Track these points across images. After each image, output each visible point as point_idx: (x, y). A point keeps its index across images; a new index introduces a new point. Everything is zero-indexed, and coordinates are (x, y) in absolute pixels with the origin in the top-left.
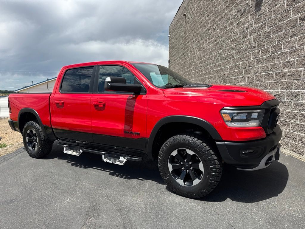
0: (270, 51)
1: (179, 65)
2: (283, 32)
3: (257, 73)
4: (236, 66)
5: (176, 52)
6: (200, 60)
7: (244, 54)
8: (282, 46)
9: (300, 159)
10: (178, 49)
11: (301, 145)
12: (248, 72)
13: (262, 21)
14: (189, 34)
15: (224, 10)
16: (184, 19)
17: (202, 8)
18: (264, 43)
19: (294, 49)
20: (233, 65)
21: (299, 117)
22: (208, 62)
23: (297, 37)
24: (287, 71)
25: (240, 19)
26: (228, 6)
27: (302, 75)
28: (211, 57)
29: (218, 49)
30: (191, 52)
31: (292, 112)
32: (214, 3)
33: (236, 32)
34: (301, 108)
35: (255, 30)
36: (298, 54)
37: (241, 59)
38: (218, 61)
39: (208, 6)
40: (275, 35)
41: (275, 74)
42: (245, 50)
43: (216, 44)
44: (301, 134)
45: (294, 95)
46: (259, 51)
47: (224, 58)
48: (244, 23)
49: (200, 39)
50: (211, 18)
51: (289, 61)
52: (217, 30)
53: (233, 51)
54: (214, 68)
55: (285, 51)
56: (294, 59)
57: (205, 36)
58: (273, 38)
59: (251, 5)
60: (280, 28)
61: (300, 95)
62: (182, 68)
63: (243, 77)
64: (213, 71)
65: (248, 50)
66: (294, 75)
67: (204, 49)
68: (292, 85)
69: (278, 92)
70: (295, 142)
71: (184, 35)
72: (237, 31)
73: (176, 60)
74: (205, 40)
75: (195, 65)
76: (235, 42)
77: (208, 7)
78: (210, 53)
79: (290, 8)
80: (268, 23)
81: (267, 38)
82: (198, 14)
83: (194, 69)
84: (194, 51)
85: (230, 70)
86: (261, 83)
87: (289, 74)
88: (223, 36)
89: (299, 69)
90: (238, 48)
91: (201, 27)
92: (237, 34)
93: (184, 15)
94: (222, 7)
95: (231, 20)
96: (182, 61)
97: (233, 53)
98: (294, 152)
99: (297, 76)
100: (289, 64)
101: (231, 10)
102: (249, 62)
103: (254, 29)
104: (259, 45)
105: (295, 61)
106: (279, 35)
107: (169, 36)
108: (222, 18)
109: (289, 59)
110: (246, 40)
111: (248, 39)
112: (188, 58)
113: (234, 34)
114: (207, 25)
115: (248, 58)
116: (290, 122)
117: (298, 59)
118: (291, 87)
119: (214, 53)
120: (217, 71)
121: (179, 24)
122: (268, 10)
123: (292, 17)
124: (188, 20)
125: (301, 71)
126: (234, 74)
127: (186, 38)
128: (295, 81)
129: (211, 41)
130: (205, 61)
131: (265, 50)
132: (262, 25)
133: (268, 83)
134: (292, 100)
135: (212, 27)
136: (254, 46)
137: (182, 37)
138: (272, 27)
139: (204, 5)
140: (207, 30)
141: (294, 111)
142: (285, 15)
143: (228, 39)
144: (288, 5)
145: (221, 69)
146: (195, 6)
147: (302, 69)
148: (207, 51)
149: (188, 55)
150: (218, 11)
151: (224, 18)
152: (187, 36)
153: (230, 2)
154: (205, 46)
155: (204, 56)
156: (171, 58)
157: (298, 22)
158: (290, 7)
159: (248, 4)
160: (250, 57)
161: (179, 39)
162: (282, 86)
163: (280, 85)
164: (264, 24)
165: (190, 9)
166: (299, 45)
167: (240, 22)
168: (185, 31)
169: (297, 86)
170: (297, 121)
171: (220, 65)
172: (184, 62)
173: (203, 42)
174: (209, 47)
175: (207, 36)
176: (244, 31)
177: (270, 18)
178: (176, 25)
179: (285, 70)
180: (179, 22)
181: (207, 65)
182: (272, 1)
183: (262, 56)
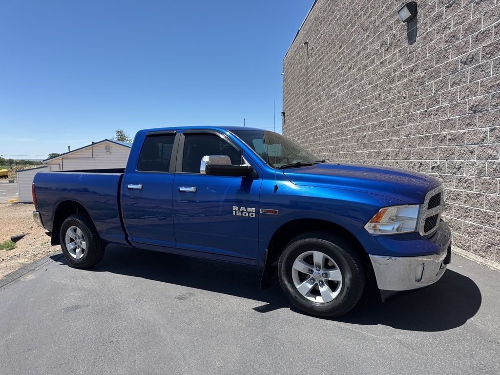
0: (424, 104)
1: (298, 119)
2: (441, 78)
3: (409, 134)
5: (293, 100)
6: (330, 113)
7: (391, 106)
8: (440, 98)
9: (466, 257)
10: (297, 94)
11: (467, 237)
12: (397, 133)
13: (414, 61)
14: (313, 72)
15: (362, 41)
16: (306, 50)
17: (331, 35)
18: (417, 93)
19: (454, 102)
20: (376, 123)
21: (463, 198)
22: (340, 116)
23: (459, 87)
24: (447, 134)
25: (385, 56)
26: (368, 36)
27: (466, 139)
28: (345, 109)
29: (355, 98)
30: (317, 100)
33: (380, 75)
34: (465, 185)
35: (405, 74)
36: (460, 110)
37: (387, 114)
38: (355, 115)
39: (341, 32)
40: (431, 82)
41: (432, 137)
42: (393, 101)
43: (353, 90)
44: (467, 222)
45: (457, 167)
46: (411, 104)
47: (364, 112)
48: (390, 62)
49: (329, 81)
50: (345, 50)
51: (449, 119)
52: (354, 69)
53: (376, 102)
54: (350, 126)
55: (444, 105)
56: (455, 117)
57: (337, 77)
58: (428, 86)
59: (399, 37)
60: (438, 72)
61: (463, 166)
62: (303, 124)
63: (390, 140)
64: (349, 130)
65: (396, 101)
66: (455, 139)
67: (335, 96)
68: (453, 153)
69: (436, 163)
70: (458, 233)
71: (306, 73)
72: (381, 73)
74: (337, 84)
75: (322, 120)
76: (379, 89)
77: (340, 34)
78: (344, 104)
79: (448, 46)
80: (422, 65)
81: (421, 85)
82: (326, 44)
83: (320, 127)
84: (320, 99)
85: (373, 130)
86: (414, 150)
87: (449, 137)
88: (362, 79)
89: (462, 131)
90: (383, 98)
91: (330, 63)
92: (382, 77)
93: (306, 43)
94: (359, 36)
95: (373, 56)
96: (303, 113)
97: (377, 105)
98: (459, 247)
99: (459, 141)
100: (450, 124)
101: (373, 42)
102: (398, 118)
103: (403, 71)
104: (411, 94)
105: (457, 120)
106: (435, 83)
107: (283, 74)
108: (359, 53)
109: (450, 116)
110: (393, 86)
111: (396, 85)
112: (312, 109)
113: (377, 78)
114: (340, 61)
115: (397, 114)
116: (452, 204)
117: (460, 116)
118: (453, 155)
119: (350, 103)
120: (355, 131)
121: (297, 57)
122: (421, 46)
123: (452, 58)
124: (311, 52)
125: (464, 133)
126: (378, 136)
127: (308, 78)
128: (458, 148)
129: (345, 85)
130: (337, 115)
131: (419, 103)
132: (413, 67)
133: (423, 149)
134: (454, 174)
135: (346, 65)
136: (404, 95)
137: (302, 76)
138: (427, 70)
139: (334, 31)
140: (339, 69)
141: (456, 190)
143: (369, 84)
144: (447, 42)
145: (360, 128)
146: (321, 31)
147: (465, 130)
148: (340, 100)
149: (312, 104)
150: (354, 41)
151: (364, 53)
152: (311, 76)
154: (336, 92)
155: (336, 107)
156: (285, 109)
157: (459, 66)
159: (394, 35)
160: (399, 111)
161: (298, 80)
162: (441, 154)
163: (439, 152)
164: (417, 66)
165: (314, 36)
166: (461, 98)
167: (386, 60)
168: (307, 68)
169: (460, 155)
170: (461, 203)
171: (358, 122)
172: (307, 116)
173: (334, 86)
174: (342, 94)
175: (340, 77)
176: (390, 74)
177: (424, 58)
178: (293, 57)
179: (445, 131)
180: (297, 54)
181: (340, 121)
182: (427, 34)
183: (415, 110)
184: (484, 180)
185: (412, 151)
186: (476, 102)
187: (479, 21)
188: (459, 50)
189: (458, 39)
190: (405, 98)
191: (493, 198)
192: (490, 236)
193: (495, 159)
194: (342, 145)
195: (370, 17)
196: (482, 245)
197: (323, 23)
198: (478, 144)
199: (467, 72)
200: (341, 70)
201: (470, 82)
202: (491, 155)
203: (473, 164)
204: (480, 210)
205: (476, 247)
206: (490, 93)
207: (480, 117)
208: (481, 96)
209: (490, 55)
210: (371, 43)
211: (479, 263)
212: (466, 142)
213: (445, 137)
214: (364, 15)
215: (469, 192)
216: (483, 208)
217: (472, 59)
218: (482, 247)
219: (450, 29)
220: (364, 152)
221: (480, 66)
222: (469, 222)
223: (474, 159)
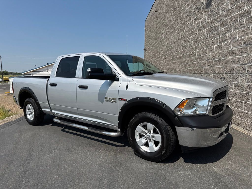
0: (218, 42)
1: (152, 52)
2: (228, 26)
3: (208, 59)
4: (193, 53)
5: (150, 42)
6: (168, 48)
7: (199, 43)
8: (227, 37)
9: (239, 130)
10: (152, 39)
11: (239, 118)
12: (202, 58)
13: (213, 17)
14: (160, 27)
15: (185, 7)
16: (156, 15)
17: (169, 6)
18: (214, 35)
19: (235, 40)
20: (191, 53)
21: (238, 96)
22: (173, 50)
23: (238, 30)
25: (197, 15)
26: (188, 4)
27: (241, 61)
28: (175, 46)
29: (181, 40)
30: (161, 42)
31: (233, 92)
32: (178, 2)
33: (194, 26)
34: (240, 88)
36: (238, 44)
37: (197, 48)
38: (180, 49)
39: (174, 4)
40: (222, 29)
41: (221, 60)
42: (201, 41)
43: (179, 35)
44: (240, 110)
45: (235, 78)
46: (210, 42)
47: (185, 47)
48: (200, 19)
49: (167, 31)
50: (176, 14)
51: (231, 50)
52: (180, 24)
53: (191, 42)
54: (178, 55)
55: (229, 42)
56: (235, 49)
57: (171, 28)
58: (220, 31)
59: (205, 4)
60: (226, 22)
61: (239, 77)
63: (198, 63)
64: (177, 58)
65: (202, 40)
66: (235, 61)
67: (170, 39)
68: (233, 70)
69: (223, 75)
70: (235, 116)
71: (156, 28)
73: (149, 48)
74: (171, 32)
75: (164, 53)
76: (193, 34)
77: (174, 5)
78: (175, 43)
79: (233, 7)
80: (217, 19)
81: (216, 31)
82: (166, 11)
83: (163, 56)
84: (163, 41)
85: (189, 57)
86: (211, 68)
87: (231, 60)
88: (184, 29)
89: (239, 57)
90: (195, 39)
91: (168, 21)
92: (195, 27)
93: (156, 11)
94: (184, 5)
95: (190, 15)
96: (154, 49)
97: (192, 43)
98: (234, 124)
99: (237, 62)
100: (232, 53)
101: (191, 7)
102: (203, 50)
103: (207, 23)
104: (210, 37)
105: (236, 50)
106: (225, 29)
107: (145, 28)
108: (184, 14)
109: (232, 48)
110: (201, 32)
111: (203, 32)
112: (159, 47)
113: (192, 28)
114: (173, 20)
115: (202, 48)
116: (232, 99)
117: (238, 48)
118: (233, 71)
119: (178, 43)
120: (180, 58)
121: (152, 19)
122: (217, 8)
123: (235, 14)
124: (159, 16)
125: (240, 58)
126: (192, 60)
127: (157, 30)
128: (236, 66)
129: (175, 33)
130: (171, 49)
131: (215, 41)
132: (212, 20)
133: (216, 68)
134: (233, 81)
135: (176, 22)
136: (207, 37)
137: (154, 29)
138: (220, 21)
139: (171, 3)
140: (173, 24)
141: (234, 91)
142: (229, 12)
144: (232, 4)
145: (183, 56)
146: (164, 4)
147: (241, 56)
148: (173, 41)
149: (159, 44)
150: (181, 8)
151: (186, 14)
152: (158, 29)
153: (189, 1)
154: (171, 37)
155: (170, 45)
156: (146, 47)
157: (239, 18)
158: (233, 5)
159: (202, 3)
160: (203, 46)
161: (152, 31)
162: (227, 70)
163: (225, 69)
164: (214, 19)
165: (161, 7)
166: (239, 37)
167: (197, 18)
168: (157, 25)
169: (237, 70)
170: (237, 98)
171: (182, 53)
172: (156, 50)
174: (174, 38)
175: (173, 28)
176: (199, 25)
177: (218, 14)
178: (150, 19)
179: (229, 57)
180: (152, 17)
181: (172, 53)
183: (212, 45)
185: (210, 69)
186: (248, 39)
188: (239, 8)
189: (239, 2)
194: (173, 66)
196: (248, 123)
198: (248, 64)
199: (244, 21)
200: (174, 25)
201: (245, 27)
203: (245, 76)
204: (248, 103)
205: (245, 125)
207: (250, 48)
210: (190, 8)
211: (246, 134)
212: (241, 63)
215: (242, 92)
217: (247, 13)
218: (248, 125)
220: (184, 70)
221: (251, 17)
222: (241, 110)
223: (246, 73)
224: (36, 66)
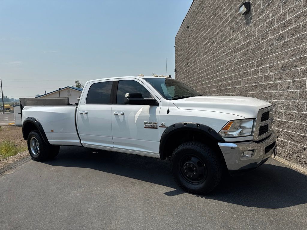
0: (255, 65)
1: (184, 74)
2: (264, 49)
3: (246, 84)
5: (181, 62)
6: (202, 70)
7: (236, 66)
8: (263, 61)
9: (279, 161)
10: (183, 59)
12: (239, 83)
13: (249, 38)
14: (192, 45)
15: (220, 26)
16: (188, 31)
17: (202, 23)
18: (251, 58)
19: (272, 64)
20: (227, 76)
21: (277, 124)
22: (208, 72)
23: (274, 55)
24: (268, 84)
25: (232, 36)
26: (223, 23)
27: (278, 87)
28: (210, 68)
29: (216, 61)
30: (194, 62)
33: (230, 47)
34: (278, 116)
36: (275, 69)
37: (233, 71)
38: (216, 72)
39: (207, 21)
40: (259, 52)
41: (259, 86)
42: (237, 63)
43: (214, 56)
44: (279, 139)
45: (273, 104)
46: (247, 65)
47: (221, 70)
48: (236, 39)
49: (201, 51)
50: (210, 32)
51: (269, 75)
52: (215, 43)
54: (213, 79)
55: (266, 66)
56: (272, 74)
57: (205, 48)
58: (257, 54)
59: (240, 24)
60: (262, 45)
61: (277, 104)
62: (186, 77)
63: (235, 88)
64: (212, 81)
65: (239, 63)
66: (272, 87)
67: (204, 60)
71: (188, 46)
73: (181, 69)
74: (205, 52)
75: (197, 75)
76: (229, 56)
77: (207, 22)
78: (210, 65)
79: (268, 29)
80: (253, 41)
81: (253, 53)
82: (199, 28)
83: (196, 79)
84: (196, 62)
86: (249, 93)
87: (269, 86)
88: (219, 50)
89: (276, 82)
90: (231, 61)
91: (201, 40)
92: (231, 49)
93: (188, 27)
94: (218, 23)
95: (226, 35)
96: (186, 71)
97: (228, 65)
99: (274, 88)
100: (269, 78)
101: (225, 26)
102: (240, 74)
103: (243, 45)
104: (247, 59)
106: (261, 52)
107: (176, 46)
108: (218, 33)
109: (269, 73)
110: (237, 54)
111: (239, 54)
112: (192, 68)
113: (228, 49)
114: (207, 39)
117: (275, 73)
118: (271, 97)
119: (212, 65)
120: (215, 82)
121: (183, 36)
122: (253, 29)
123: (271, 37)
124: (191, 33)
125: (278, 84)
126: (229, 85)
127: (189, 49)
128: (274, 93)
129: (210, 53)
131: (252, 65)
132: (249, 42)
133: (254, 93)
136: (243, 60)
137: (186, 48)
138: (256, 44)
139: (204, 20)
140: (207, 43)
142: (265, 35)
143: (223, 53)
145: (218, 80)
146: (197, 20)
147: (278, 82)
148: (207, 62)
149: (191, 65)
150: (215, 26)
151: (220, 34)
152: (191, 47)
154: (205, 58)
155: (205, 67)
156: (177, 68)
157: (275, 42)
159: (238, 23)
160: (240, 70)
161: (184, 50)
162: (265, 97)
163: (263, 95)
164: (251, 41)
165: (193, 23)
166: (275, 62)
167: (233, 38)
168: (189, 43)
169: (275, 97)
170: (275, 127)
171: (217, 76)
172: (188, 72)
173: (204, 54)
174: (208, 58)
175: (207, 48)
176: (235, 47)
177: (255, 36)
178: (181, 36)
179: (267, 82)
180: (183, 34)
181: (207, 75)
182: (256, 22)
183: (249, 69)
184: (289, 113)
185: (248, 95)
186: (284, 64)
187: (285, 14)
188: (274, 32)
189: (273, 25)
190: (244, 61)
191: (294, 124)
192: (292, 148)
193: (295, 100)
195: (224, 11)
196: (288, 153)
197: (198, 15)
198: (286, 90)
199: (279, 46)
201: (281, 52)
202: (293, 97)
203: (283, 103)
204: (286, 132)
205: (284, 154)
206: (292, 58)
207: (287, 73)
208: (287, 61)
209: (292, 35)
211: (286, 164)
212: (279, 89)
213: (267, 86)
214: (221, 10)
215: (280, 120)
216: (288, 130)
217: (282, 37)
218: (288, 155)
219: (269, 19)
220: (221, 95)
221: (286, 42)
222: (281, 139)
223: (283, 100)
224: (45, 91)
